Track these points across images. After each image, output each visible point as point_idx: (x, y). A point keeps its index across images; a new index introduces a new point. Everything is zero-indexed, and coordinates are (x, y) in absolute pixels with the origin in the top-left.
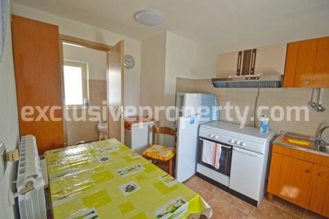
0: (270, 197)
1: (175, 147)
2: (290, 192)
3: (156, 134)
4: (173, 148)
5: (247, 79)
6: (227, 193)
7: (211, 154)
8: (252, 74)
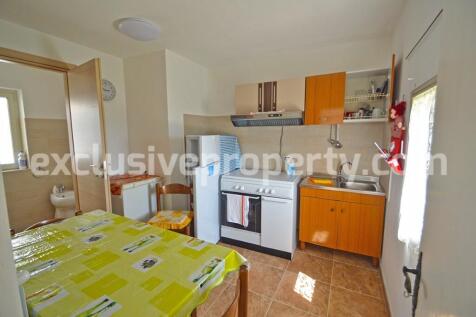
0: (303, 245)
1: (192, 209)
2: (320, 237)
3: (161, 196)
4: (189, 212)
5: (269, 116)
6: (259, 254)
7: (237, 211)
8: (275, 110)
